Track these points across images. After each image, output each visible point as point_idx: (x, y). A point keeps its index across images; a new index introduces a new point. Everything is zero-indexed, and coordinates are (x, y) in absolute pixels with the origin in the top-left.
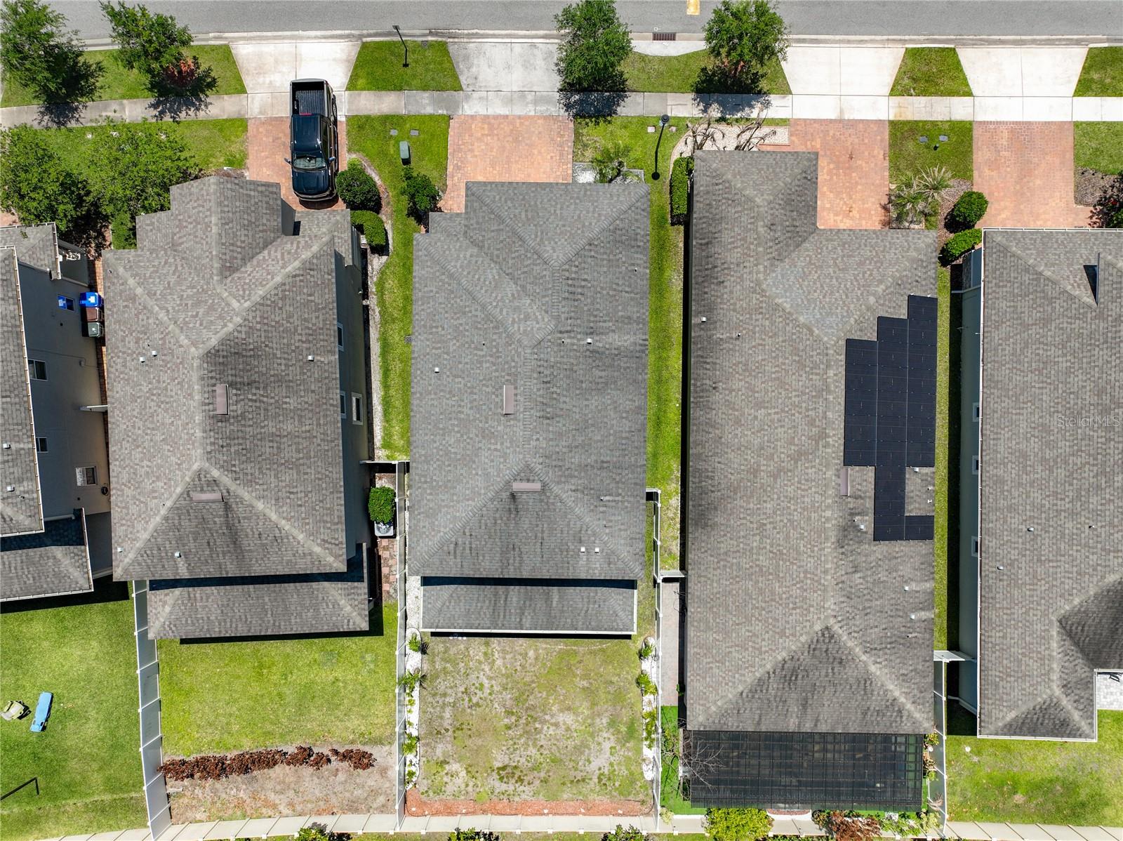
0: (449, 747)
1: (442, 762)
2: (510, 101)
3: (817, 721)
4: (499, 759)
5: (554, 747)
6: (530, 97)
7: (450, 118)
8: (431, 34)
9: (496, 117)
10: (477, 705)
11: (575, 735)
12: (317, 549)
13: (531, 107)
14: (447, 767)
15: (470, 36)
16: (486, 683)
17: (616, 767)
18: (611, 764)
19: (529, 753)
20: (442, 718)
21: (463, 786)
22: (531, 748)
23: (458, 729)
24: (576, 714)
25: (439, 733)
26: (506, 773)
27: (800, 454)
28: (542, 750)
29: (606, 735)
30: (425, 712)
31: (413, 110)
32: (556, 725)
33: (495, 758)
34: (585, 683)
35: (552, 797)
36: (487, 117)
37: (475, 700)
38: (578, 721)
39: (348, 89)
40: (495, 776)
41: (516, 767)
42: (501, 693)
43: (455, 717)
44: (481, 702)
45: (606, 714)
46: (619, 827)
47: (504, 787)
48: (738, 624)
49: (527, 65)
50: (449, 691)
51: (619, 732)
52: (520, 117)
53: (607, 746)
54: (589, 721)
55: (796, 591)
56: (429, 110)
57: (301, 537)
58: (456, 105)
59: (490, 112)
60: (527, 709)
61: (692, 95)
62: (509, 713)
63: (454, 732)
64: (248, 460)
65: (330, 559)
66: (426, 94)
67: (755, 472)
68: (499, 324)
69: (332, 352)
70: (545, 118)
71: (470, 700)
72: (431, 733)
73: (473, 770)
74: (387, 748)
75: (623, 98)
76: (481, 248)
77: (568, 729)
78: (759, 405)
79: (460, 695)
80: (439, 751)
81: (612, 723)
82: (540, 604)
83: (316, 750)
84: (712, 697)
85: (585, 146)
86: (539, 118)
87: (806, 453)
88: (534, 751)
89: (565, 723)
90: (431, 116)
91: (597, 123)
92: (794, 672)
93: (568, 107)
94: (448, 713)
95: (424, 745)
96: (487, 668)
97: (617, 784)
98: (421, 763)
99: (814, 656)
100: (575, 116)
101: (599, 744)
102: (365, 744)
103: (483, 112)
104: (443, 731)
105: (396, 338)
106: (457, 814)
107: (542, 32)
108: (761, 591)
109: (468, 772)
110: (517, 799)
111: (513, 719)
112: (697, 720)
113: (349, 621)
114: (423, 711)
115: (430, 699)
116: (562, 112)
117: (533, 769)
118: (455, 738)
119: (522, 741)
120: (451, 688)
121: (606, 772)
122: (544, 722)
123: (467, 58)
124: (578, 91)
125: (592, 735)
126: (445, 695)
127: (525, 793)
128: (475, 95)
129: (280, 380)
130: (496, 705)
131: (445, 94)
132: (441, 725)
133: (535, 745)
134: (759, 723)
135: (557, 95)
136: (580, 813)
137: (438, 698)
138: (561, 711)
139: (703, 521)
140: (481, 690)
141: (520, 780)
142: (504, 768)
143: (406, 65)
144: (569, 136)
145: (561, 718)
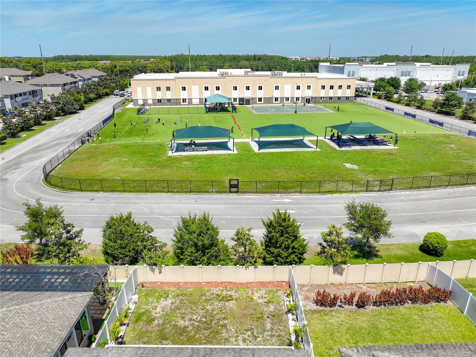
0: (265, 309)
1: (270, 303)
4: (231, 304)
5: (194, 309)
10: (247, 330)
11: (178, 315)
14: (266, 300)
17: (155, 301)
18: (158, 302)
19: (211, 307)
20: (272, 324)
21: (255, 293)
22: (210, 309)
23: (260, 318)
24: (175, 326)
25: (273, 316)
26: (229, 298)
28: (203, 308)
29: (158, 315)
30: (285, 326)
32: (191, 320)
33: (234, 304)
35: (199, 289)
37: (249, 333)
38: (175, 321)
40: (234, 297)
41: (221, 300)
42: (229, 336)
43: (263, 324)
44: (245, 332)
45: (153, 325)
46: (160, 272)
47: (229, 293)
50: (269, 338)
51: (148, 317)
53: (159, 310)
54: (167, 321)
60: (211, 328)
62: (224, 326)
63: (263, 317)
71: (253, 333)
72: (279, 316)
73: (249, 300)
74: (307, 309)
77: (183, 318)
79: (260, 336)
80: (272, 308)
81: (151, 321)
83: (354, 307)
84: (64, 303)
88: (208, 307)
89: (185, 321)
94: (268, 326)
95: (283, 310)
97: (157, 294)
98: (283, 302)
101: (163, 311)
102: (323, 310)
104: (271, 317)
106: (258, 282)
109: (252, 298)
110: (221, 288)
111: (221, 323)
114: (287, 327)
115: (282, 333)
117: (210, 300)
118: (262, 314)
119: (215, 312)
120: (267, 340)
121: (162, 299)
125: (167, 315)
126: (271, 336)
127: (215, 290)
130: (233, 330)
132: (272, 320)
133: (207, 310)
136: (183, 283)
137: (277, 334)
138: (186, 327)
140: (245, 339)
141: (218, 296)
142: (229, 300)
145: (187, 323)
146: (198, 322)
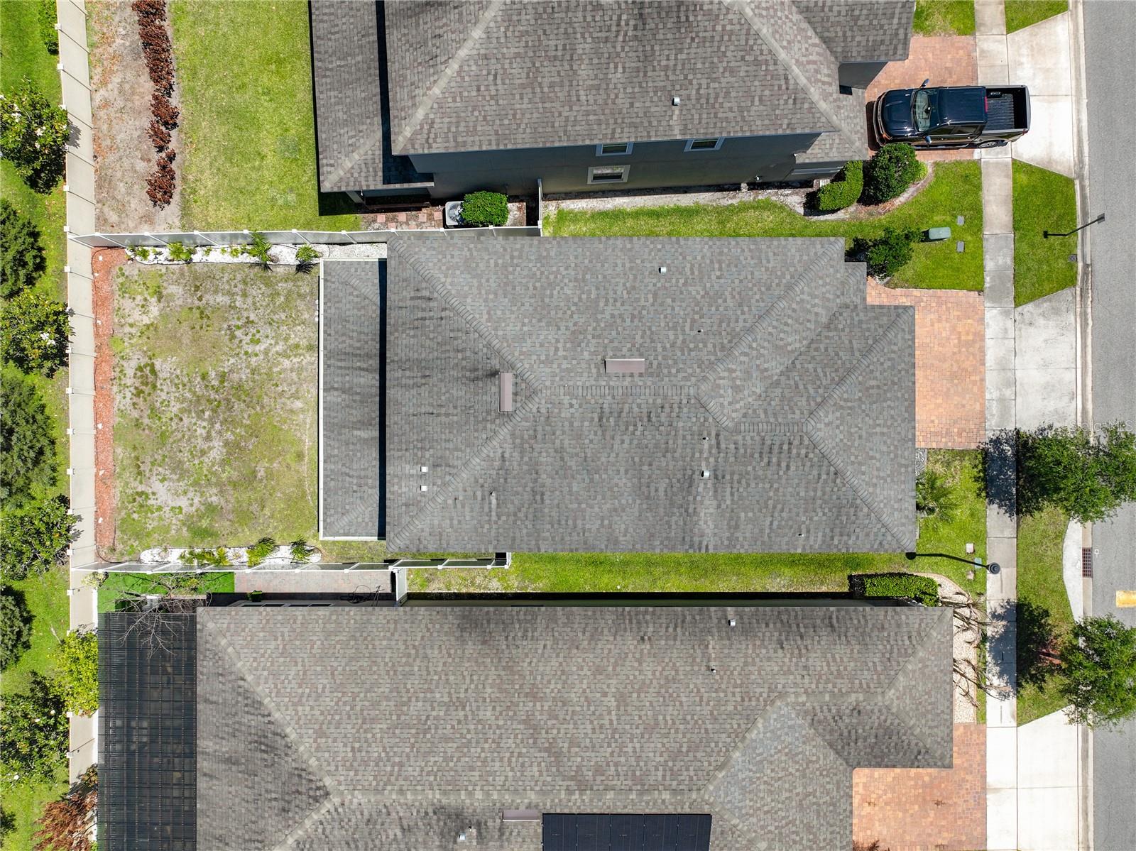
0: (180, 302)
1: (160, 293)
2: (1003, 367)
3: (211, 777)
4: (165, 366)
5: (180, 435)
6: (1008, 393)
7: (980, 291)
8: (1086, 266)
9: (982, 350)
10: (233, 337)
11: (196, 462)
12: (420, 114)
13: (996, 395)
14: (154, 300)
15: (1084, 314)
16: (260, 348)
17: (156, 514)
18: (160, 508)
19: (173, 403)
20: (216, 292)
21: (130, 320)
22: (178, 406)
23: (202, 313)
24: (223, 463)
25: (197, 289)
26: (148, 375)
27: (558, 755)
28: (176, 420)
29: (196, 501)
30: (223, 270)
31: (989, 245)
32: (208, 438)
33: (165, 360)
34: (261, 474)
35: (118, 434)
36: (982, 339)
37: (238, 333)
38: (213, 465)
39: (1014, 161)
40: (144, 361)
41: (154, 387)
42: (247, 367)
43: (217, 308)
44: (237, 341)
45: (223, 502)
46: (79, 518)
47: (130, 372)
48: (333, 674)
49: (1048, 389)
50: (249, 300)
51: (201, 518)
52: (983, 380)
53: (183, 502)
54: (214, 480)
55: (376, 750)
56: (990, 265)
57: (436, 91)
58: (997, 299)
59: (989, 343)
60: (228, 400)
61: (1013, 599)
62: (223, 377)
63: (199, 308)
64: (538, 16)
65: (408, 132)
66: (1009, 261)
67: (533, 695)
68: (727, 351)
69: (685, 129)
70: (982, 413)
71: (238, 328)
72: (196, 279)
73: (151, 333)
74: (178, 223)
75: (1009, 511)
76: (828, 327)
77: (203, 453)
78: (622, 699)
79: (245, 314)
80: (174, 290)
81: (211, 509)
82: (356, 414)
83: (174, 133)
84: (239, 640)
85: (948, 464)
86: (983, 405)
87: (558, 763)
88: (175, 410)
89: (210, 448)
90: (981, 267)
91: (977, 479)
92: (271, 749)
93: (997, 442)
94: (221, 299)
95: (181, 269)
96: (279, 348)
97: (135, 516)
98: (159, 267)
99: (291, 775)
100: (985, 453)
101: (185, 493)
102: (182, 194)
103: (989, 333)
104: (199, 294)
105: (700, 224)
106: (95, 313)
107: (1090, 406)
108: (376, 704)
109: (148, 326)
110: (115, 389)
111: (215, 383)
112: (211, 621)
113: (332, 165)
114: (224, 267)
115: (239, 277)
116: (990, 434)
117: (153, 409)
118: (191, 309)
119: (188, 395)
120: (254, 303)
121: (150, 502)
122: (212, 422)
123: (1056, 312)
124: (1016, 454)
125: (196, 484)
126: (245, 295)
127: (123, 400)
128: (1010, 324)
129: (646, 58)
130: (232, 360)
131: (1010, 285)
132: (207, 291)
133: (182, 410)
134: (206, 701)
135: (1011, 427)
136: (99, 470)
137: (240, 286)
138: (226, 444)
139: (467, 627)
140: (252, 341)
141: (139, 393)
142: (153, 372)
143: (1046, 235)
144: (960, 443)
145: (217, 443)
146: (212, 423)
